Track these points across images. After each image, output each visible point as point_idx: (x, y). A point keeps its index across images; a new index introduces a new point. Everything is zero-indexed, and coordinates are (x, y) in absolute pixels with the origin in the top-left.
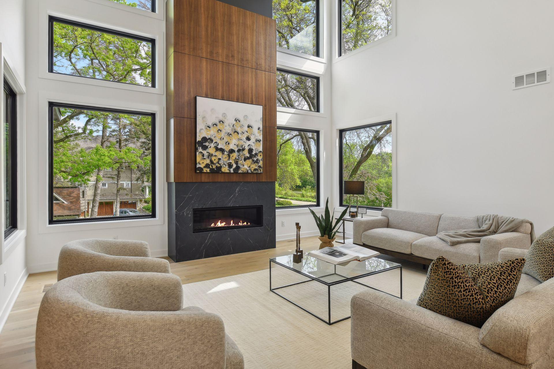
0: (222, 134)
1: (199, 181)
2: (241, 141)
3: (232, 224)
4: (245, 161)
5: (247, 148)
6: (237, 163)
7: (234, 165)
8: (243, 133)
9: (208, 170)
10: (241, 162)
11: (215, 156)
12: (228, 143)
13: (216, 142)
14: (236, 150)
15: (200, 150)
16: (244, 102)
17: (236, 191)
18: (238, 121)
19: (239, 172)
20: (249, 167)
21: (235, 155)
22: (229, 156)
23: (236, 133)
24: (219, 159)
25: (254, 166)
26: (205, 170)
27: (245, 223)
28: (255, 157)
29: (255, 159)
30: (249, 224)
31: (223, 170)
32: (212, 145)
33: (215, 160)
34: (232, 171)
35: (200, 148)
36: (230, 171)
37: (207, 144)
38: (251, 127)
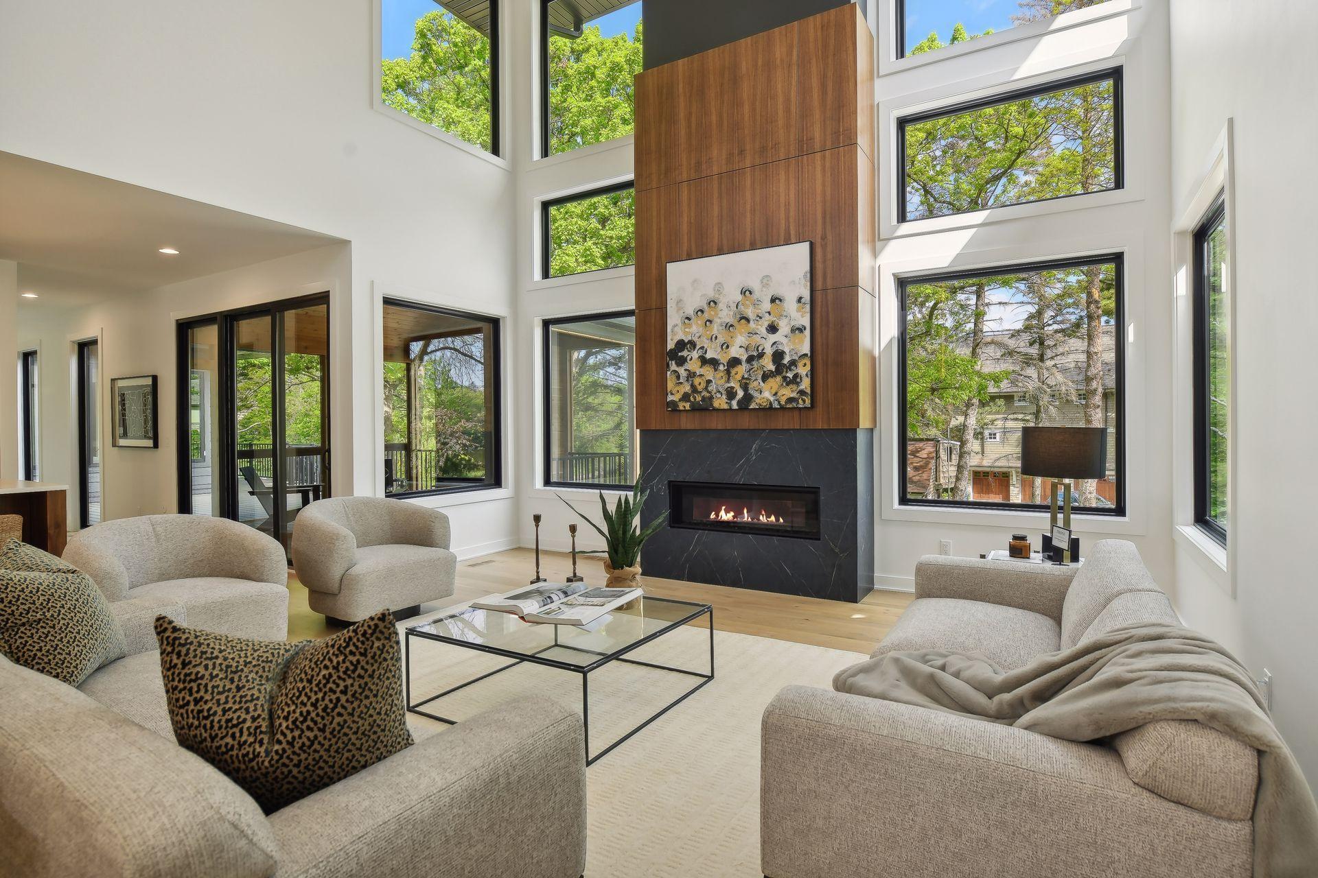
0: (715, 329)
1: (676, 427)
2: (755, 336)
3: (746, 517)
4: (764, 382)
5: (769, 351)
6: (745, 387)
7: (738, 392)
8: (761, 318)
9: (688, 406)
10: (755, 383)
11: (701, 376)
12: (726, 346)
13: (702, 348)
14: (744, 358)
15: (673, 366)
16: (768, 244)
17: (753, 450)
18: (747, 293)
19: (751, 407)
20: (776, 394)
21: (742, 370)
22: (728, 372)
23: (743, 321)
24: (709, 382)
25: (788, 392)
26: (681, 406)
27: (773, 518)
28: (790, 370)
29: (790, 375)
30: (781, 520)
31: (716, 404)
32: (695, 354)
33: (700, 384)
34: (735, 405)
35: (673, 362)
36: (729, 404)
37: (685, 353)
38: (780, 300)
